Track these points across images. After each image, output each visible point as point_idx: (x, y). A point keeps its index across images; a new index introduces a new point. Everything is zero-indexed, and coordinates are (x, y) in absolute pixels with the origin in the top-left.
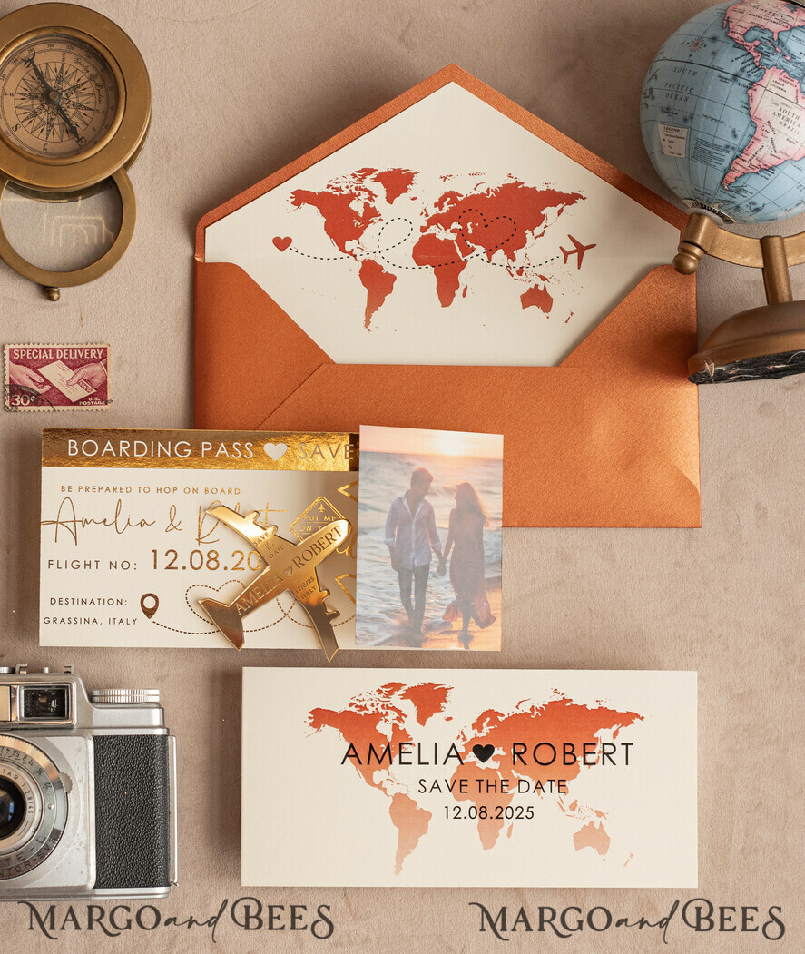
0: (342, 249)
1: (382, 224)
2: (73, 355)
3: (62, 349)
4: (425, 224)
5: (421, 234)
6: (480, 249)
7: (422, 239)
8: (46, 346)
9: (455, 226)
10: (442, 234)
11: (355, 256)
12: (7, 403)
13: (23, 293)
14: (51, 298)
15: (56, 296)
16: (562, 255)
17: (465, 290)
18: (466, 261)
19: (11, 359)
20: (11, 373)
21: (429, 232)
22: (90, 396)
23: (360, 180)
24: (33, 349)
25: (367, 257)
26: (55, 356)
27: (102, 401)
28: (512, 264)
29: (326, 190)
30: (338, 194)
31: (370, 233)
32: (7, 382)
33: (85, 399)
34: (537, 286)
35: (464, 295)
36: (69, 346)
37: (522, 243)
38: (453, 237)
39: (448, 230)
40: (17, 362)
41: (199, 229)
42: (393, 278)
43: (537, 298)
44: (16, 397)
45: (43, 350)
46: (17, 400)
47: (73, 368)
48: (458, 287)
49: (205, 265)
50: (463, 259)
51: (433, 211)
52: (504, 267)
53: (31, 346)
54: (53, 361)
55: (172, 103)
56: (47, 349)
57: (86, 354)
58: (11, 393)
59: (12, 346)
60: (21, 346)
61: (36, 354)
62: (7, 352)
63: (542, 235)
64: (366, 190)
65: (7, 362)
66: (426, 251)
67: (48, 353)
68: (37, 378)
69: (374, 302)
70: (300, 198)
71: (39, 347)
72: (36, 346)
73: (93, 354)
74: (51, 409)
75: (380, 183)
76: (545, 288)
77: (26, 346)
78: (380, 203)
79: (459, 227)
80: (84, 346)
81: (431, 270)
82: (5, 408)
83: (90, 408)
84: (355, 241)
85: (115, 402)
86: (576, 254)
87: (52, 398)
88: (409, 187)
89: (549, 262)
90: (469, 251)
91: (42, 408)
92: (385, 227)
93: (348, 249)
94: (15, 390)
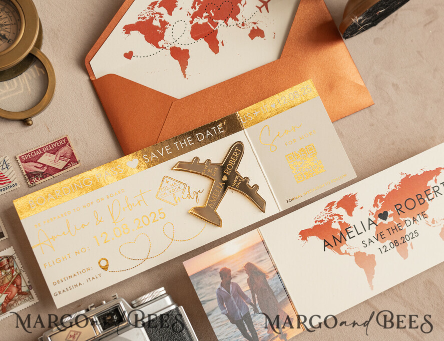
0: (158, 47)
1: (172, 27)
2: (52, 147)
3: (45, 147)
4: (191, 19)
5: (191, 25)
6: (221, 22)
7: (193, 27)
8: (37, 148)
9: (205, 14)
10: (201, 21)
11: (165, 48)
12: (29, 183)
13: (15, 128)
14: (29, 125)
15: (31, 122)
16: (258, 10)
17: (222, 42)
18: (217, 30)
19: (22, 162)
20: (24, 168)
21: (194, 22)
22: (68, 163)
23: (152, 9)
24: (30, 153)
25: (171, 46)
26: (43, 151)
27: (75, 163)
28: (238, 23)
29: (138, 20)
30: (145, 20)
31: (167, 33)
32: (25, 173)
33: (67, 165)
34: (253, 28)
35: (223, 45)
36: (48, 144)
37: (238, 11)
38: (206, 20)
39: (203, 18)
40: (25, 162)
41: (87, 64)
42: (187, 51)
43: (256, 33)
44: (32, 179)
45: (35, 151)
46: (33, 180)
47: (54, 153)
48: (218, 42)
49: (96, 80)
50: (215, 29)
51: (192, 11)
52: (235, 25)
53: (29, 151)
54: (43, 154)
55: (48, 11)
56: (38, 150)
57: (58, 144)
58: (29, 178)
59: (20, 155)
60: (24, 153)
61: (33, 154)
62: (18, 159)
63: (246, 4)
64: (157, 13)
65: (20, 164)
66: (197, 32)
67: (39, 151)
68: (39, 165)
69: (184, 65)
70: (128, 29)
71: (33, 150)
72: (31, 150)
73: (61, 143)
74: (51, 177)
75: (162, 7)
76: (257, 27)
77: (27, 152)
78: (166, 17)
79: (207, 14)
80: (55, 141)
81: (203, 40)
82: (29, 187)
83: (70, 169)
84: (162, 40)
85: (81, 160)
86: (264, 7)
87: (50, 171)
88: (176, 3)
89: (254, 15)
90: (215, 25)
91: (47, 179)
92: (173, 28)
93: (161, 46)
94: (30, 176)
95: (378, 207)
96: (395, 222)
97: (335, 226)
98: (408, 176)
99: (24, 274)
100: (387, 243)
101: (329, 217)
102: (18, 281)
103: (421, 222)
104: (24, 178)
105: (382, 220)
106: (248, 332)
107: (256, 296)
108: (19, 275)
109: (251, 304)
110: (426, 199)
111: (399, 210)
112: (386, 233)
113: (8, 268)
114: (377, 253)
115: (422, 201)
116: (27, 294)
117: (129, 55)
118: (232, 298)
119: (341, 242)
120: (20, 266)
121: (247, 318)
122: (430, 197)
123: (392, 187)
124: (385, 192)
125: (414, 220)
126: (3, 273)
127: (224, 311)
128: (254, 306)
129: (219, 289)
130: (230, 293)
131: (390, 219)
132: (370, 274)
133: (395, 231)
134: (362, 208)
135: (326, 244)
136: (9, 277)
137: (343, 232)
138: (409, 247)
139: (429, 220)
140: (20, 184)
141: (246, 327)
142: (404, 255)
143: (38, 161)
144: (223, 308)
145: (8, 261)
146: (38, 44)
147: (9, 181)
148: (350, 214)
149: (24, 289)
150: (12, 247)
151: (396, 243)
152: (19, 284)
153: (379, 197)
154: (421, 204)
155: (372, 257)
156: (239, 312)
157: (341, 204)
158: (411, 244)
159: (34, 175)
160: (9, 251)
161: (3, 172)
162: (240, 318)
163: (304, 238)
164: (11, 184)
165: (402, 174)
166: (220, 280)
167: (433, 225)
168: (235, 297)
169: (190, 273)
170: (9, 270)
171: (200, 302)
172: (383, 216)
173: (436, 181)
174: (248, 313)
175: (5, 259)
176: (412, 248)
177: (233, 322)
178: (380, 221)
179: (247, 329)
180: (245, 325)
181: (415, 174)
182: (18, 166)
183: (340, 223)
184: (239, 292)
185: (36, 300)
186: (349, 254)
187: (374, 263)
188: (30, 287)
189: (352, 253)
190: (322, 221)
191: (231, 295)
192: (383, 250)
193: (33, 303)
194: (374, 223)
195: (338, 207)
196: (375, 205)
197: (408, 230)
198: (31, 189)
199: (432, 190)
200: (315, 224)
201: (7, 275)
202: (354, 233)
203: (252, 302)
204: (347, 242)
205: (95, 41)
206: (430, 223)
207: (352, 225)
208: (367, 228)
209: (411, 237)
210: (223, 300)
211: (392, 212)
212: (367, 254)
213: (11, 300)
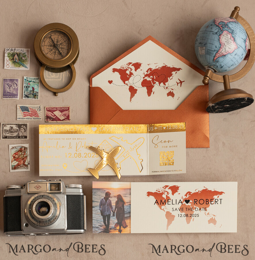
0: (125, 83)
2: (61, 109)
3: (59, 108)
4: (144, 77)
5: (143, 79)
6: (157, 83)
8: (55, 107)
9: (151, 77)
10: (148, 79)
11: (128, 85)
12: (46, 120)
13: (49, 95)
14: (56, 95)
15: (57, 95)
16: (177, 84)
17: (154, 93)
18: (154, 86)
20: (47, 113)
21: (145, 78)
23: (129, 65)
25: (131, 85)
26: (57, 109)
27: (68, 120)
28: (165, 86)
29: (120, 68)
30: (123, 69)
31: (131, 79)
32: (46, 116)
33: (64, 119)
34: (171, 91)
35: (153, 94)
37: (167, 81)
40: (48, 111)
41: (91, 79)
42: (137, 90)
43: (171, 94)
45: (54, 108)
47: (61, 112)
48: (152, 92)
49: (92, 87)
51: (146, 73)
52: (163, 87)
53: (51, 107)
56: (55, 108)
57: (64, 109)
58: (47, 118)
59: (47, 107)
60: (49, 107)
61: (52, 109)
62: (46, 108)
63: (172, 79)
64: (130, 68)
65: (46, 111)
66: (145, 83)
68: (53, 115)
69: (132, 96)
70: (115, 70)
72: (52, 107)
73: (66, 109)
74: (56, 122)
75: (133, 66)
76: (173, 92)
77: (50, 107)
78: (133, 71)
79: (152, 77)
80: (64, 107)
81: (146, 88)
82: (45, 122)
83: (65, 121)
84: (128, 81)
85: (71, 120)
86: (180, 83)
87: (56, 119)
88: (140, 67)
89: (174, 85)
90: (155, 83)
91: (54, 122)
92: (135, 77)
93: (126, 83)
94: (48, 117)
95: (186, 197)
96: (191, 206)
97: (164, 196)
98: (206, 189)
99: (28, 157)
100: (183, 214)
101: (163, 191)
102: (25, 159)
103: (203, 211)
104: (44, 117)
105: (186, 203)
106: (106, 222)
107: (117, 209)
108: (26, 157)
109: (113, 211)
110: (210, 203)
111: (195, 202)
112: (185, 209)
113: (23, 152)
114: (177, 216)
115: (207, 203)
116: (26, 166)
117: (110, 82)
118: (106, 205)
119: (163, 204)
120: (28, 153)
121: (109, 216)
122: (212, 203)
123: (197, 191)
124: (193, 191)
125: (200, 209)
126: (20, 153)
127: (100, 209)
128: (114, 213)
129: (103, 199)
130: (106, 202)
131: (189, 204)
132: (169, 223)
133: (189, 210)
134: (179, 194)
135: (157, 202)
136: (22, 156)
137: (166, 200)
138: (192, 220)
139: (207, 212)
140: (42, 119)
141: (106, 220)
142: (188, 222)
143: (53, 113)
144: (100, 207)
145: (24, 149)
146: (74, 62)
147: (38, 116)
148: (173, 194)
149: (26, 163)
150: (28, 144)
151: (187, 215)
152: (25, 160)
153: (189, 193)
154: (206, 204)
155: (174, 216)
156: (106, 212)
157: (171, 188)
158: (193, 219)
159: (49, 118)
160: (27, 145)
161: (37, 111)
162: (106, 215)
163: (148, 195)
164: (39, 118)
165: (204, 187)
166: (105, 196)
167: (207, 215)
168: (107, 206)
169: (93, 187)
170: (23, 153)
171: (92, 201)
172: (187, 201)
173: (218, 197)
174: (110, 215)
175: (23, 148)
176: (193, 221)
177: (102, 215)
178: (184, 203)
179: (106, 221)
180: (107, 219)
181: (210, 190)
182: (44, 111)
183: (167, 196)
184: (110, 204)
185: (29, 170)
186: (164, 210)
187: (173, 220)
188: (29, 164)
189: (166, 211)
190: (160, 191)
191: (106, 204)
192: (180, 216)
193: (27, 170)
194: (181, 202)
195: (169, 189)
196: (186, 195)
197: (195, 212)
198: (45, 123)
199: (214, 200)
200: (156, 192)
201: (22, 154)
202: (171, 203)
203: (114, 211)
204: (166, 205)
205: (98, 70)
206: (206, 214)
207: (171, 199)
208: (177, 203)
209: (195, 216)
210: (102, 204)
211: (192, 202)
212: (172, 214)
213: (19, 165)
